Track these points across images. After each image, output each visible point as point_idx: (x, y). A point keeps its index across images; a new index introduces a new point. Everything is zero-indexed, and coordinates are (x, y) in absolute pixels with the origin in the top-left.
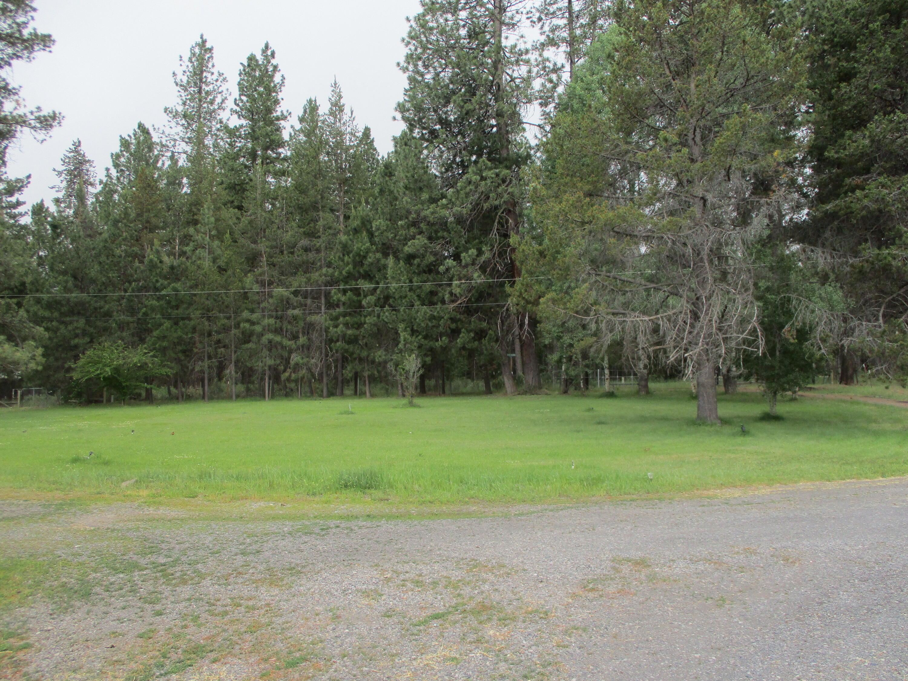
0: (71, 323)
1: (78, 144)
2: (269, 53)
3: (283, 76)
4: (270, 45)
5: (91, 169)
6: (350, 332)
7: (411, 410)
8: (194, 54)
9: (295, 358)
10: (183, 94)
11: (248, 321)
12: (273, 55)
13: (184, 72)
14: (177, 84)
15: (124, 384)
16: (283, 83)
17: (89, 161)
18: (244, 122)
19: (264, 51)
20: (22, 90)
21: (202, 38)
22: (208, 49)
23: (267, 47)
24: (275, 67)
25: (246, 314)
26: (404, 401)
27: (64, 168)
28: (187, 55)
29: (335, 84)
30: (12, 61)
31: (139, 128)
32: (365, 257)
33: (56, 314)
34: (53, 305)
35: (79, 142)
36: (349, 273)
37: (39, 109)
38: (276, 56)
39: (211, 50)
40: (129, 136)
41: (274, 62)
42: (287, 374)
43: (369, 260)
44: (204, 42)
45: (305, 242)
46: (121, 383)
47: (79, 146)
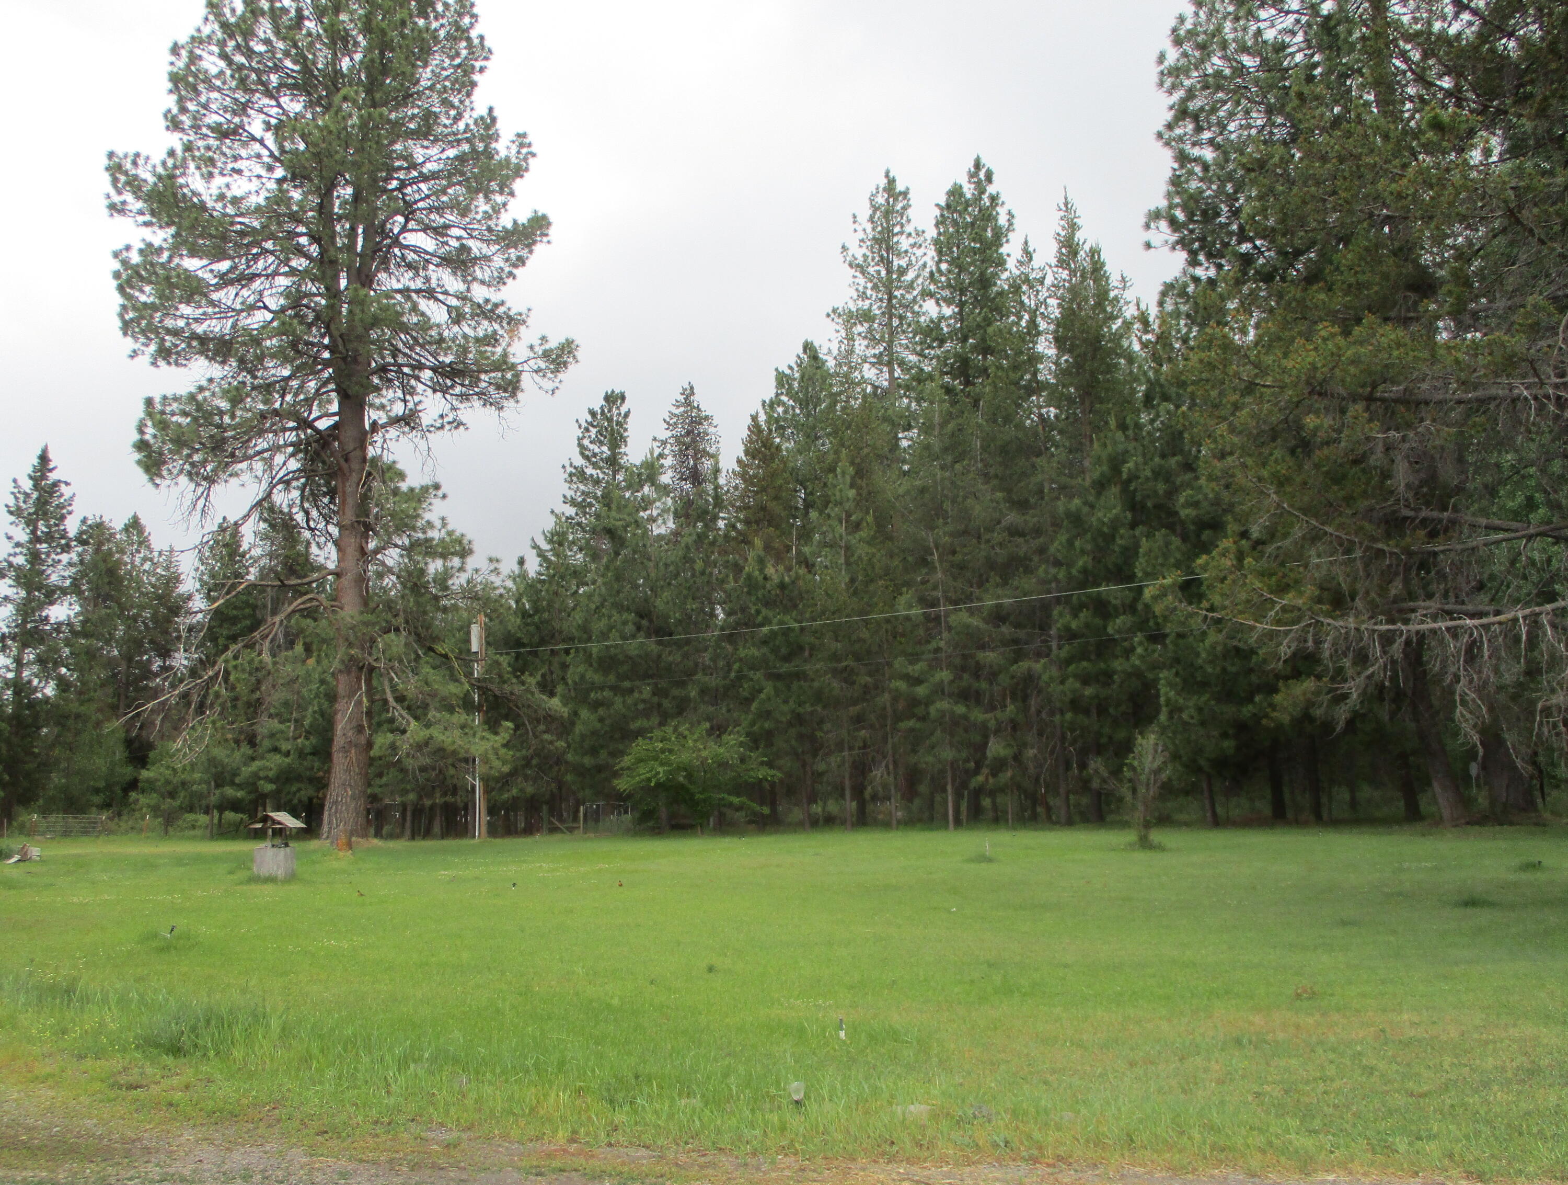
0: (631, 691)
1: (689, 392)
2: (982, 175)
3: (1009, 213)
4: (983, 161)
5: (711, 430)
6: (1088, 691)
7: (1141, 856)
8: (875, 208)
9: (996, 748)
10: (861, 280)
11: (906, 677)
12: (989, 177)
13: (862, 241)
14: (851, 265)
15: (698, 796)
16: (1011, 224)
17: (707, 418)
18: (948, 311)
19: (972, 175)
20: (532, 314)
21: (887, 176)
22: (900, 193)
23: (978, 165)
24: (994, 199)
25: (899, 663)
26: (1130, 836)
27: (669, 434)
28: (865, 212)
29: (1066, 204)
30: (515, 271)
31: (805, 352)
32: (1112, 538)
33: (612, 678)
34: (607, 663)
35: (692, 388)
36: (1084, 571)
37: (544, 339)
38: (994, 178)
39: (905, 194)
40: (790, 368)
41: (991, 189)
42: (980, 778)
43: (1119, 541)
44: (891, 182)
45: (1012, 518)
46: (693, 795)
47: (693, 393)
